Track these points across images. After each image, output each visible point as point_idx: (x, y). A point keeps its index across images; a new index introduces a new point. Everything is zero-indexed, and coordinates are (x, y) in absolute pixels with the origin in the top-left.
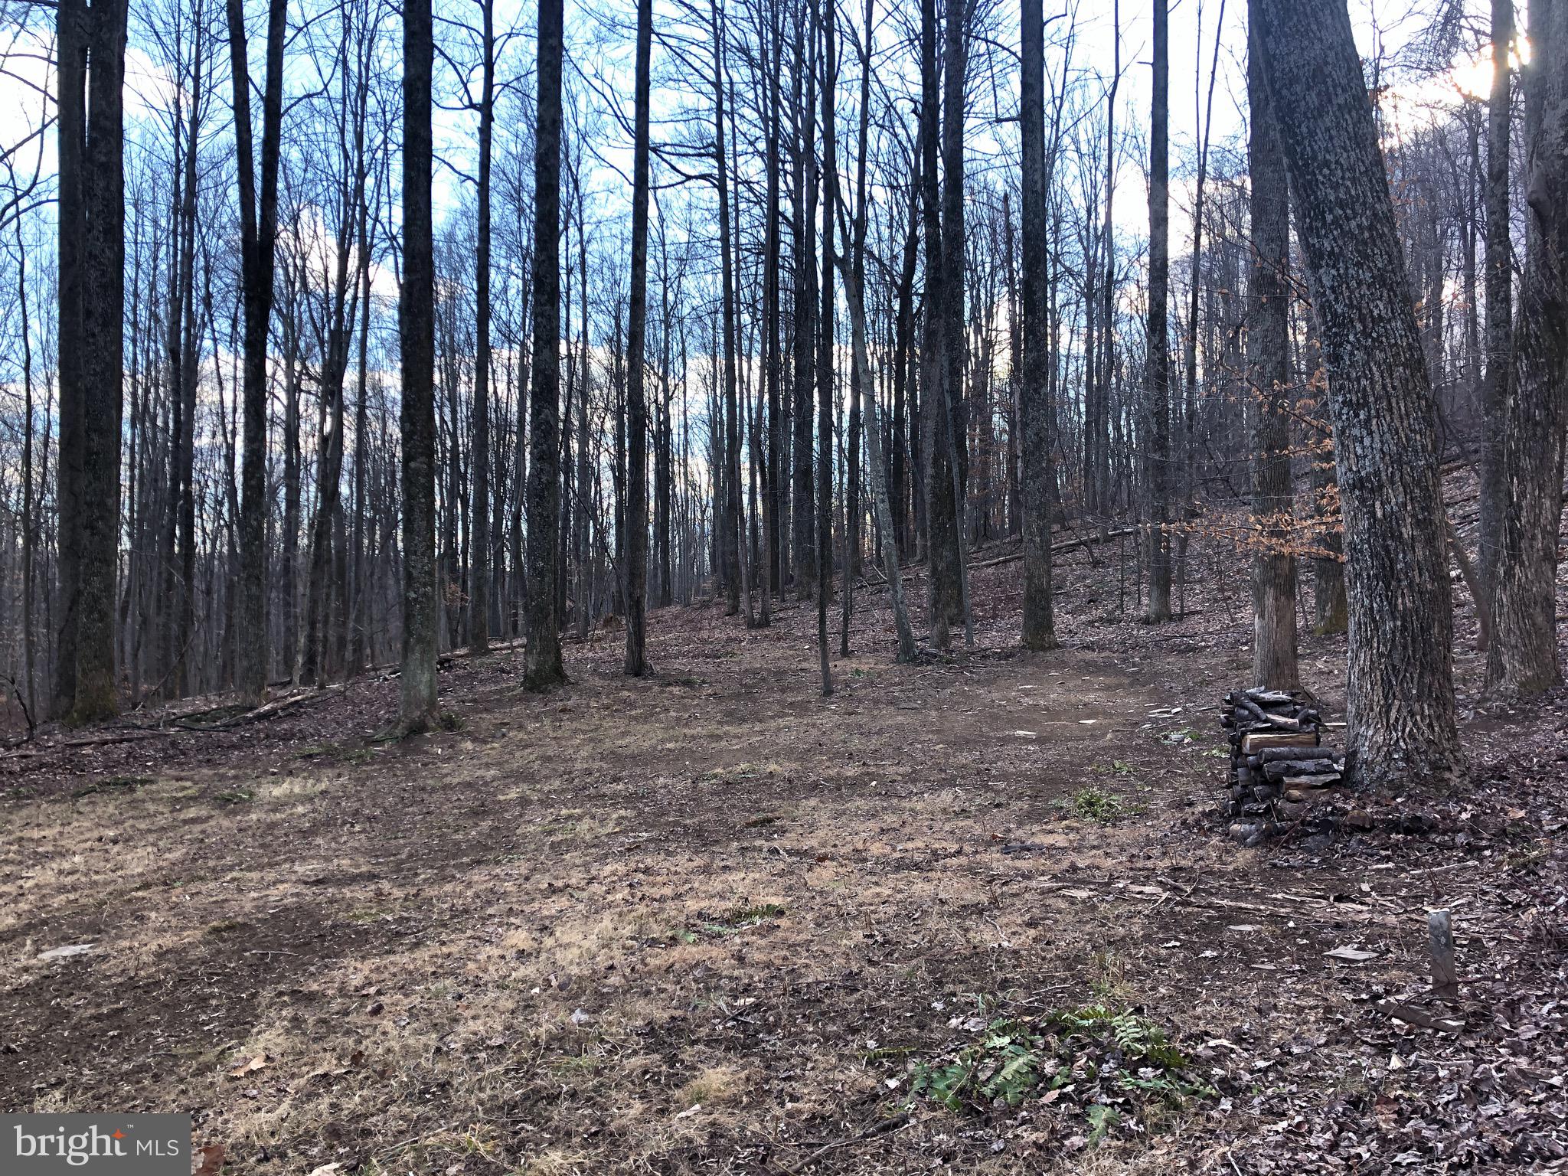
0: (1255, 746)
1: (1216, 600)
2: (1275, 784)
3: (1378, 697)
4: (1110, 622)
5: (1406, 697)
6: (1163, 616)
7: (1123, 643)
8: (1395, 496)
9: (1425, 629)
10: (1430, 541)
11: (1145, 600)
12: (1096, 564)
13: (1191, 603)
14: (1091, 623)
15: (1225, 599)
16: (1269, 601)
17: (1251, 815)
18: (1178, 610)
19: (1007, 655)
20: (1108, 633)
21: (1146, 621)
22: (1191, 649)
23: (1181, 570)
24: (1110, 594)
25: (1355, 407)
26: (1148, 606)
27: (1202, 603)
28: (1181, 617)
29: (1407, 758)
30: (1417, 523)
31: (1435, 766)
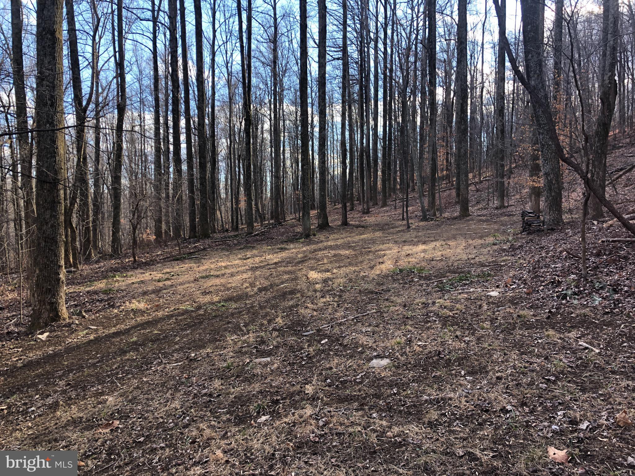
0: (527, 219)
1: (519, 202)
2: (530, 225)
3: (548, 211)
4: (485, 209)
5: (553, 210)
6: (502, 206)
7: (490, 214)
8: (552, 176)
9: (557, 199)
10: (558, 184)
11: (495, 202)
12: (477, 190)
13: (511, 203)
14: (479, 209)
15: (522, 201)
16: (533, 198)
17: (526, 231)
18: (507, 205)
19: (455, 218)
20: (484, 212)
21: (497, 208)
22: (511, 215)
23: (507, 192)
24: (483, 200)
25: (545, 160)
26: (496, 203)
27: (514, 203)
28: (508, 207)
29: (553, 221)
30: (556, 181)
31: (558, 222)
